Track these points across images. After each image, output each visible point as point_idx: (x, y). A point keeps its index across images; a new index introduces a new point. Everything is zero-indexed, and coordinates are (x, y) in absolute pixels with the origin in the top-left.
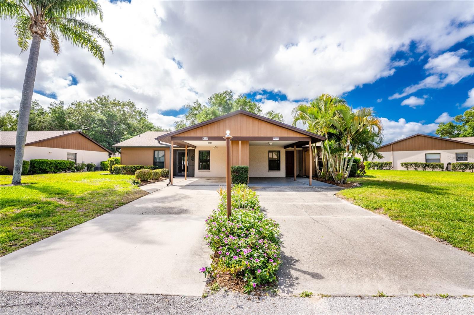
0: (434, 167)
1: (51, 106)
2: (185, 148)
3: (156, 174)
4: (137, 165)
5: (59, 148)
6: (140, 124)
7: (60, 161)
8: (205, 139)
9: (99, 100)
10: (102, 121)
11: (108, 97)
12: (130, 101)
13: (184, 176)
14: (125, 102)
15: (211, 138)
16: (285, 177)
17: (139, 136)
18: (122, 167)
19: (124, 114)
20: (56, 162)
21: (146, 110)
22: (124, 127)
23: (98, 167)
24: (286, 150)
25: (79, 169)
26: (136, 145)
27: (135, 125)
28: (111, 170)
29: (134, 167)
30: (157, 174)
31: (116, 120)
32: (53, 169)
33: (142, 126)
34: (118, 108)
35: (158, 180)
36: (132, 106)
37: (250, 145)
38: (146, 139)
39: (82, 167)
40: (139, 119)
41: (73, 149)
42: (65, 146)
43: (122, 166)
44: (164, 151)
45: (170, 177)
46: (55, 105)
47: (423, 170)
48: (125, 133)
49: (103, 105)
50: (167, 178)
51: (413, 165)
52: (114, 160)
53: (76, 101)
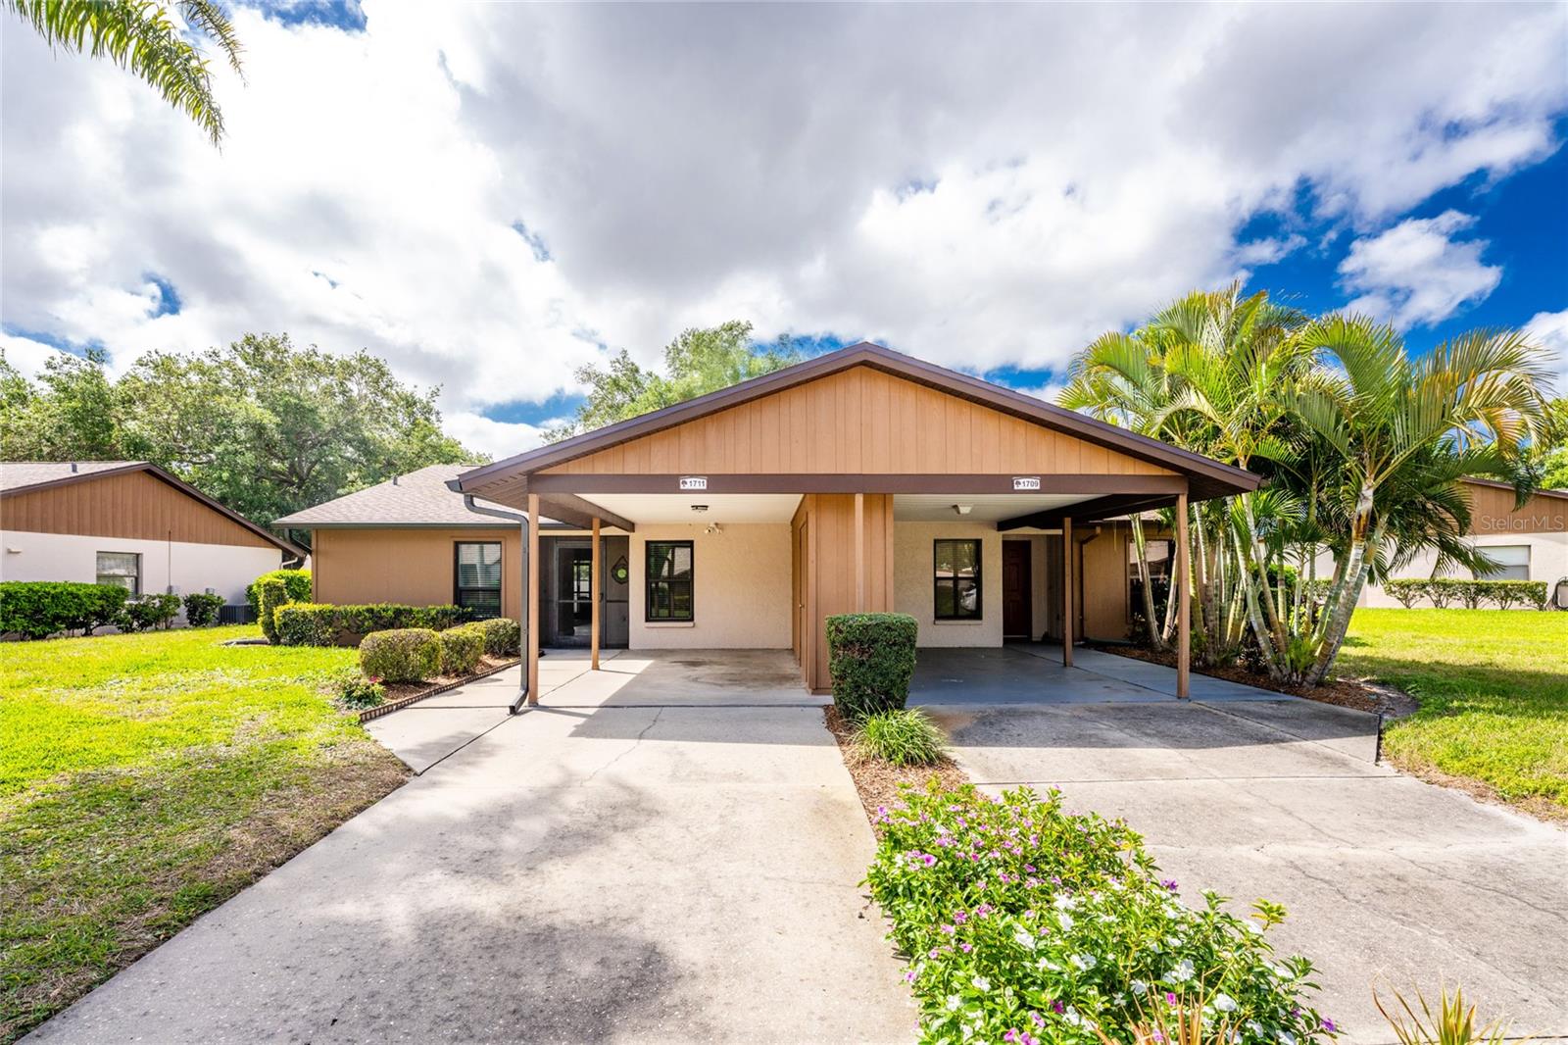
0: (1507, 594)
1: (50, 372)
2: (591, 529)
3: (460, 647)
4: (384, 606)
5: (56, 531)
6: (409, 441)
7: (55, 588)
8: (691, 484)
9: (250, 351)
10: (259, 429)
11: (285, 339)
12: (366, 353)
13: (586, 645)
14: (348, 359)
15: (720, 483)
16: (1000, 644)
17: (395, 484)
18: (315, 613)
19: (349, 406)
20: (37, 592)
21: (435, 394)
22: (348, 455)
23: (235, 607)
24: (1004, 536)
25: (150, 617)
26: (377, 518)
27: (391, 447)
28: (269, 627)
29: (370, 611)
30: (467, 648)
31: (316, 427)
32: (20, 622)
33: (416, 448)
34: (323, 381)
35: (474, 674)
36: (377, 374)
37: (898, 517)
38: (421, 493)
39: (161, 608)
40: (406, 424)
41: (124, 535)
42: (87, 522)
43: (317, 607)
44: (500, 543)
45: (523, 653)
46: (66, 368)
47: (1468, 607)
48: (351, 476)
49: (267, 368)
50: (511, 660)
51: (1427, 588)
52: (283, 581)
53: (157, 353)
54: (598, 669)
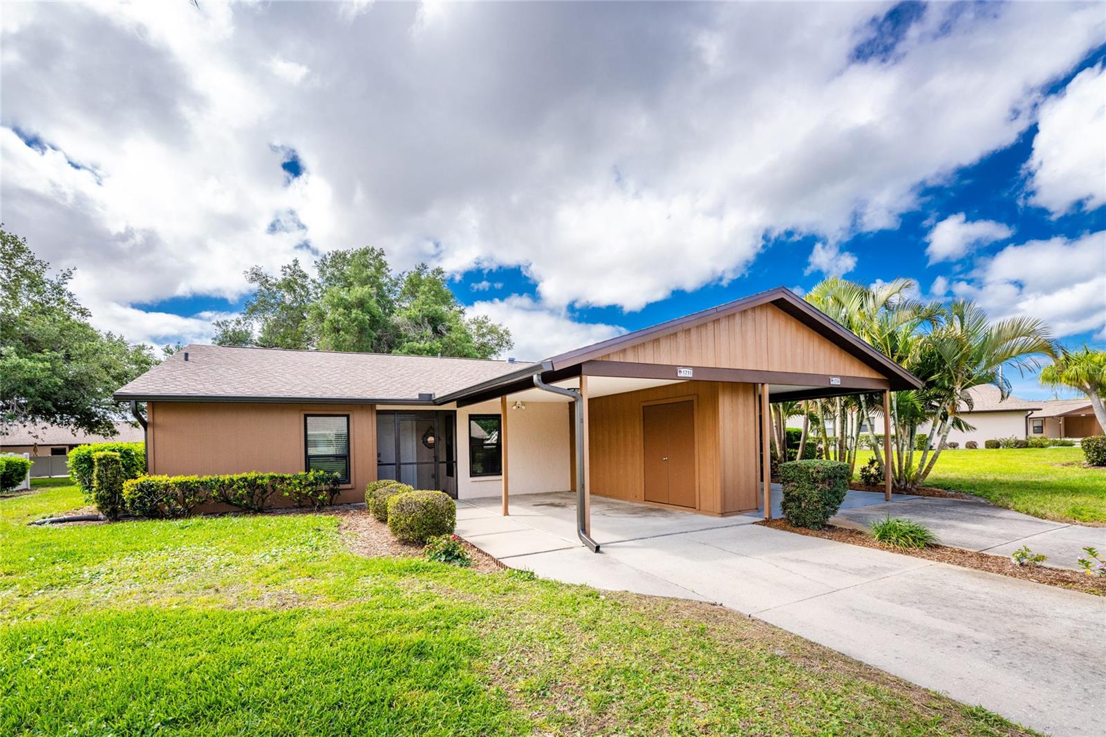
8: (684, 372)
54: (508, 515)
